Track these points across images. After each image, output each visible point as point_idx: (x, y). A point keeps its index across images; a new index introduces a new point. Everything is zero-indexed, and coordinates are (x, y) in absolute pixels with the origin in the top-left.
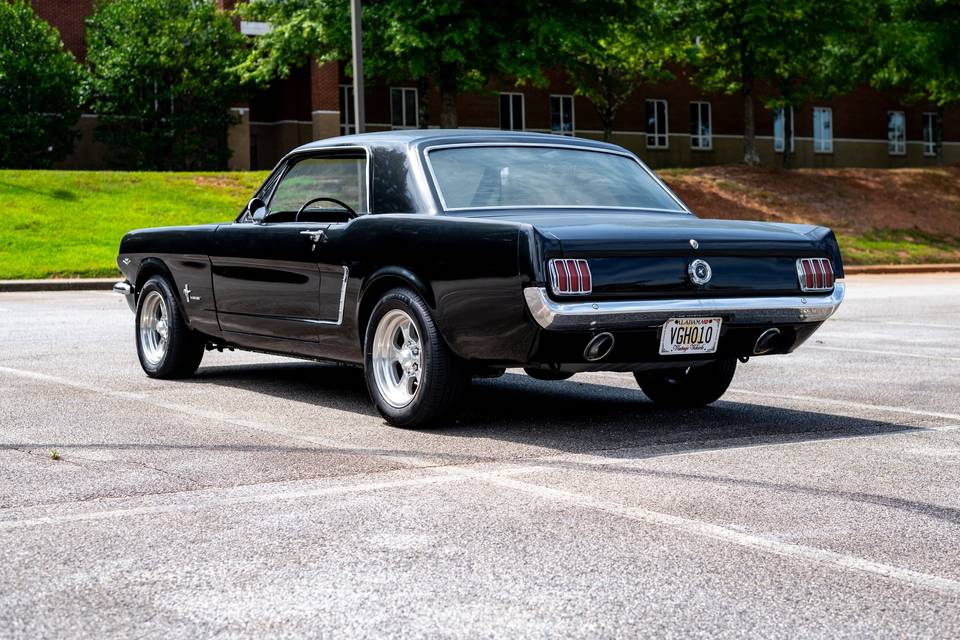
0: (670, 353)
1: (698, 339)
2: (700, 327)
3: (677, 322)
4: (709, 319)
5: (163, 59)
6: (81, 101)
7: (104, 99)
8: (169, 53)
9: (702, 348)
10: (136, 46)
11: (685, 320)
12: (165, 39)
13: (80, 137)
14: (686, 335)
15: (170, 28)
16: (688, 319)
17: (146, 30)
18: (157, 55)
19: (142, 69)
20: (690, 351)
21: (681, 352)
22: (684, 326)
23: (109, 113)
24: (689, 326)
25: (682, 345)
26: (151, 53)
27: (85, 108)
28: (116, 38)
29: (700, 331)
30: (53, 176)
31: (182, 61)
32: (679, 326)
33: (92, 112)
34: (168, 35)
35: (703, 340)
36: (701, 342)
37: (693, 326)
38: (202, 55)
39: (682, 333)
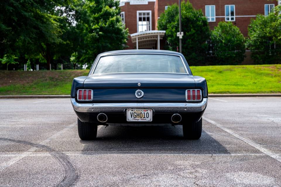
0: (131, 121)
1: (143, 117)
2: (143, 112)
3: (132, 111)
4: (146, 110)
5: (268, 34)
6: (246, 47)
7: (252, 46)
8: (270, 33)
9: (145, 120)
10: (260, 31)
11: (136, 110)
12: (268, 29)
13: (246, 57)
14: (137, 115)
15: (270, 25)
16: (137, 110)
17: (263, 26)
18: (266, 33)
19: (261, 37)
20: (140, 120)
21: (136, 121)
22: (136, 112)
23: (253, 50)
24: (138, 112)
25: (136, 118)
26: (264, 33)
27: (247, 49)
28: (255, 29)
29: (143, 114)
30: (233, 67)
31: (273, 34)
32: (133, 112)
33: (249, 50)
34: (270, 27)
35: (145, 116)
36: (144, 117)
37: (140, 112)
38: (279, 32)
39: (135, 114)
